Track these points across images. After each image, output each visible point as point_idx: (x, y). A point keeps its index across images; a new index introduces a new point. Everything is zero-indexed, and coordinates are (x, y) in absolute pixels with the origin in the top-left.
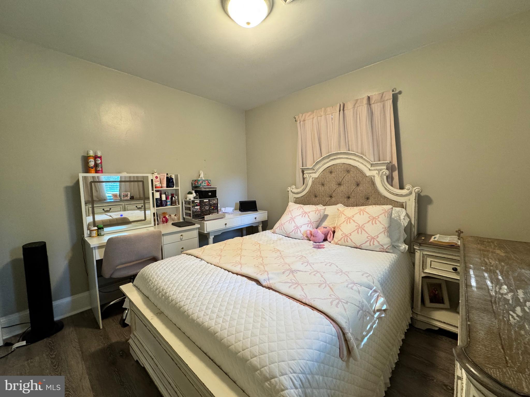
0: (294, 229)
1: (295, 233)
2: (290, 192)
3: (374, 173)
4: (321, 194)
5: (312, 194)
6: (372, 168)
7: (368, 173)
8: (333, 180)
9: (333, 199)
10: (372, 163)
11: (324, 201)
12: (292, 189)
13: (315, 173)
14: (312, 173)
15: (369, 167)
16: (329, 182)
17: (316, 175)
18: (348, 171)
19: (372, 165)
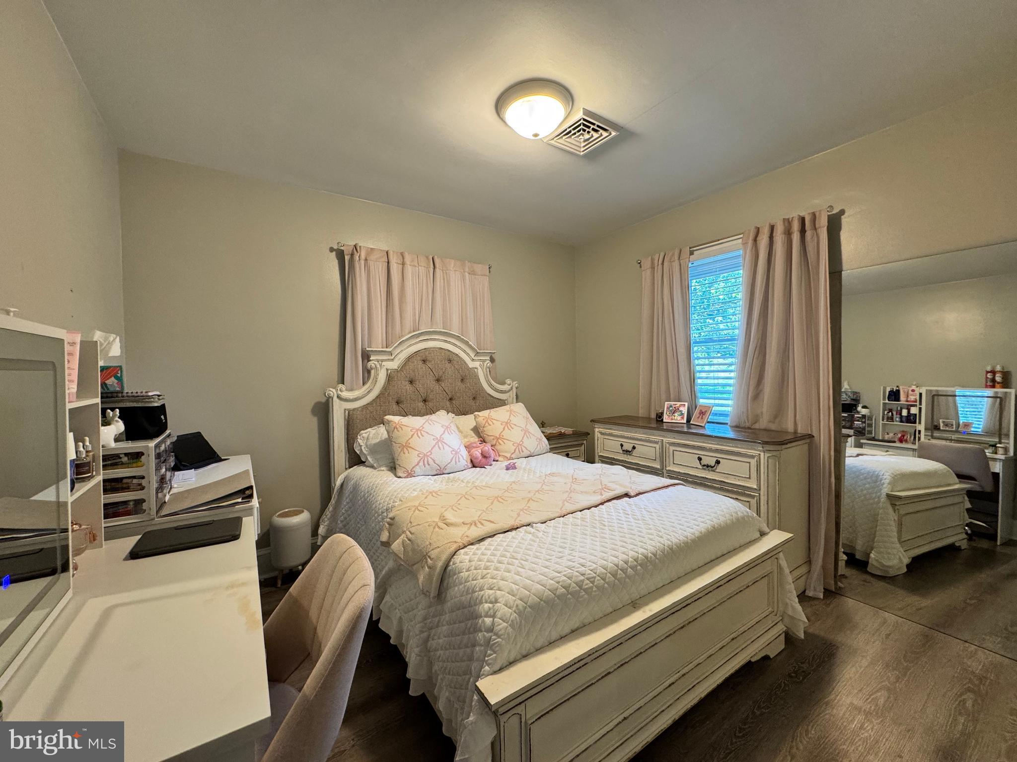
0: (452, 456)
1: (456, 462)
2: (335, 398)
3: (477, 364)
4: (410, 397)
5: (393, 398)
6: (476, 358)
7: (471, 365)
8: (429, 374)
9: (430, 404)
10: (479, 351)
11: (414, 409)
12: (340, 393)
13: (393, 360)
14: (388, 360)
15: (472, 355)
16: (423, 377)
17: (394, 365)
18: (450, 361)
19: (477, 354)
